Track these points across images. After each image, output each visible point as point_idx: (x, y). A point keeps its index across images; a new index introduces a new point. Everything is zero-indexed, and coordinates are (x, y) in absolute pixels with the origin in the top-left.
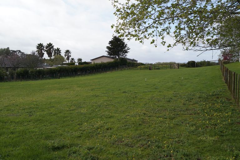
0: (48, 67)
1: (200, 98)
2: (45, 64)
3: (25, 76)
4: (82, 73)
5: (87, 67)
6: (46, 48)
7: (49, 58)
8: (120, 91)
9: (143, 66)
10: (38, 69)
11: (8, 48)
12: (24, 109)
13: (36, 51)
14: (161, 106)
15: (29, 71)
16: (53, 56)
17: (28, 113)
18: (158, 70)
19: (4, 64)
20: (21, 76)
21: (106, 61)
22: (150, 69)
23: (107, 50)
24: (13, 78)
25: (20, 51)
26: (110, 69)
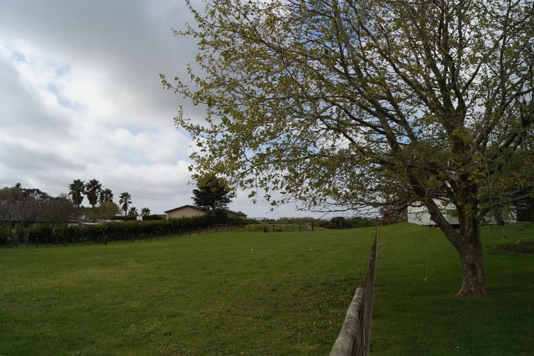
0: (88, 223)
1: (324, 284)
2: (84, 217)
3: (43, 237)
4: (148, 235)
5: (157, 225)
6: (88, 189)
7: (91, 206)
8: (203, 271)
9: (253, 226)
10: (69, 225)
11: (18, 185)
12: (39, 300)
13: (70, 194)
14: (258, 299)
15: (52, 229)
16: (98, 203)
17: (44, 306)
18: (279, 233)
19: (8, 215)
20: (37, 238)
21: (190, 214)
22: (265, 231)
23: (194, 196)
24: (22, 241)
25: (38, 191)
26: (197, 229)
